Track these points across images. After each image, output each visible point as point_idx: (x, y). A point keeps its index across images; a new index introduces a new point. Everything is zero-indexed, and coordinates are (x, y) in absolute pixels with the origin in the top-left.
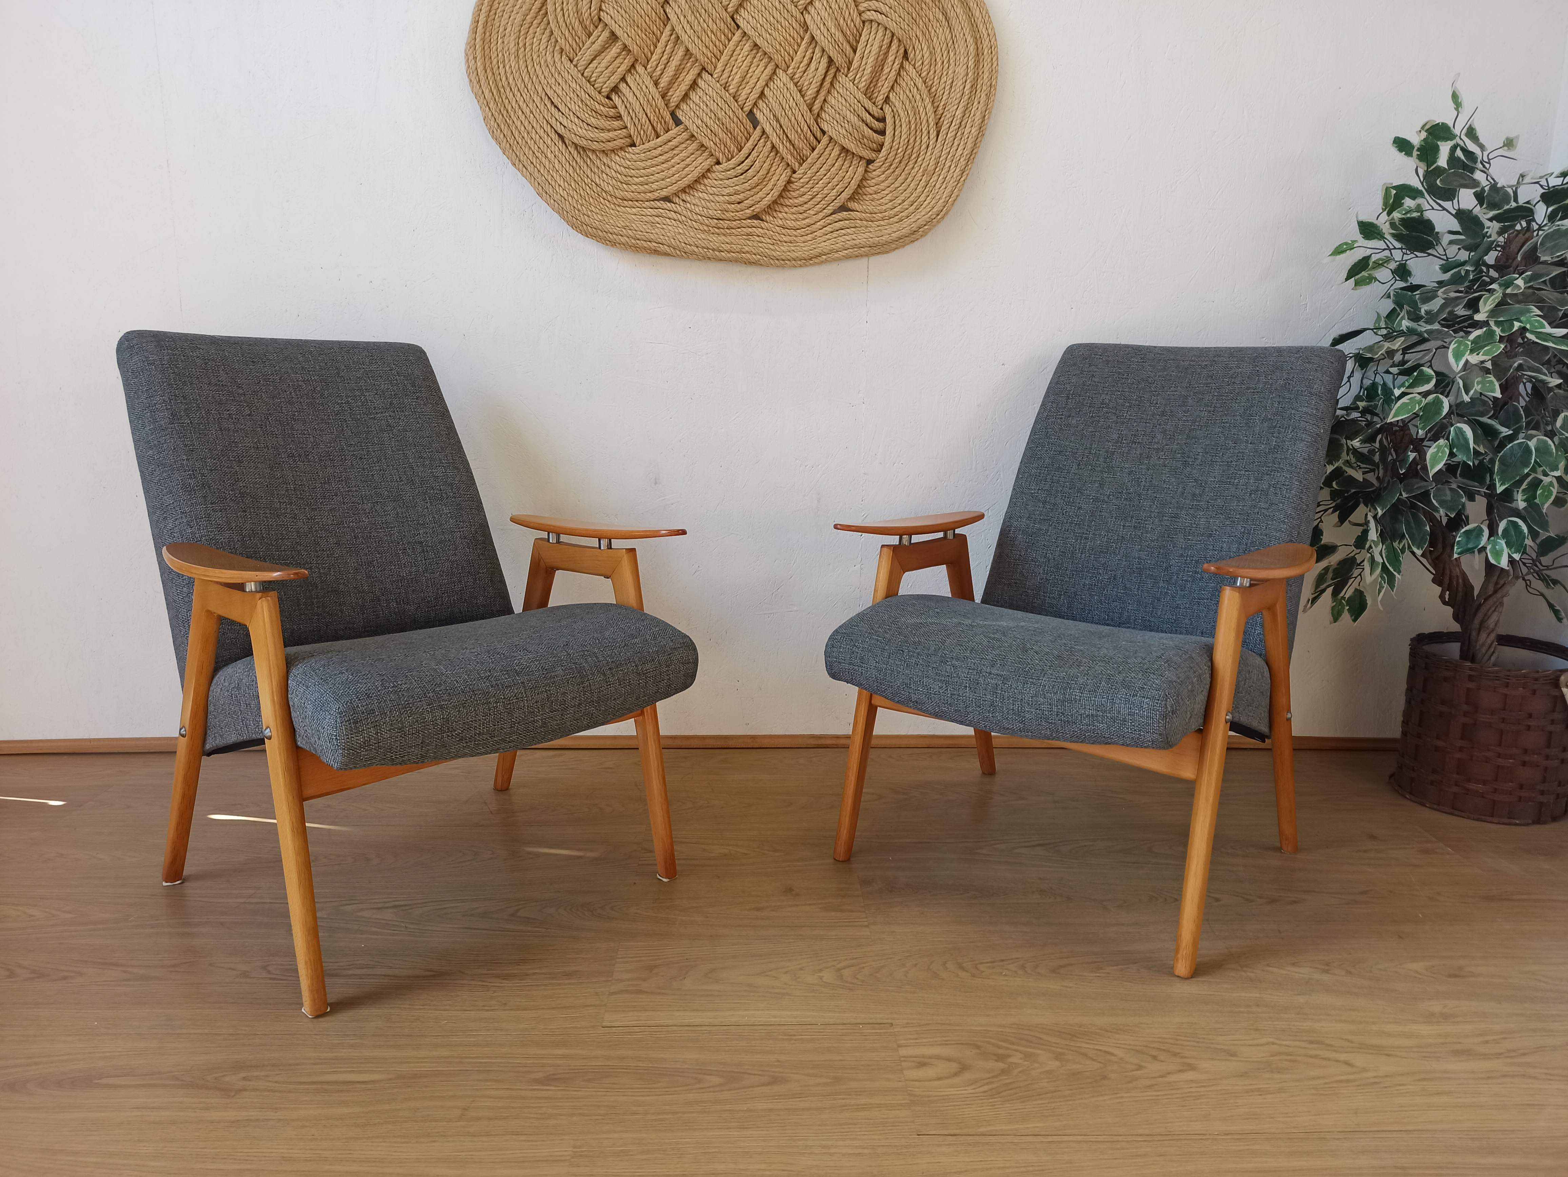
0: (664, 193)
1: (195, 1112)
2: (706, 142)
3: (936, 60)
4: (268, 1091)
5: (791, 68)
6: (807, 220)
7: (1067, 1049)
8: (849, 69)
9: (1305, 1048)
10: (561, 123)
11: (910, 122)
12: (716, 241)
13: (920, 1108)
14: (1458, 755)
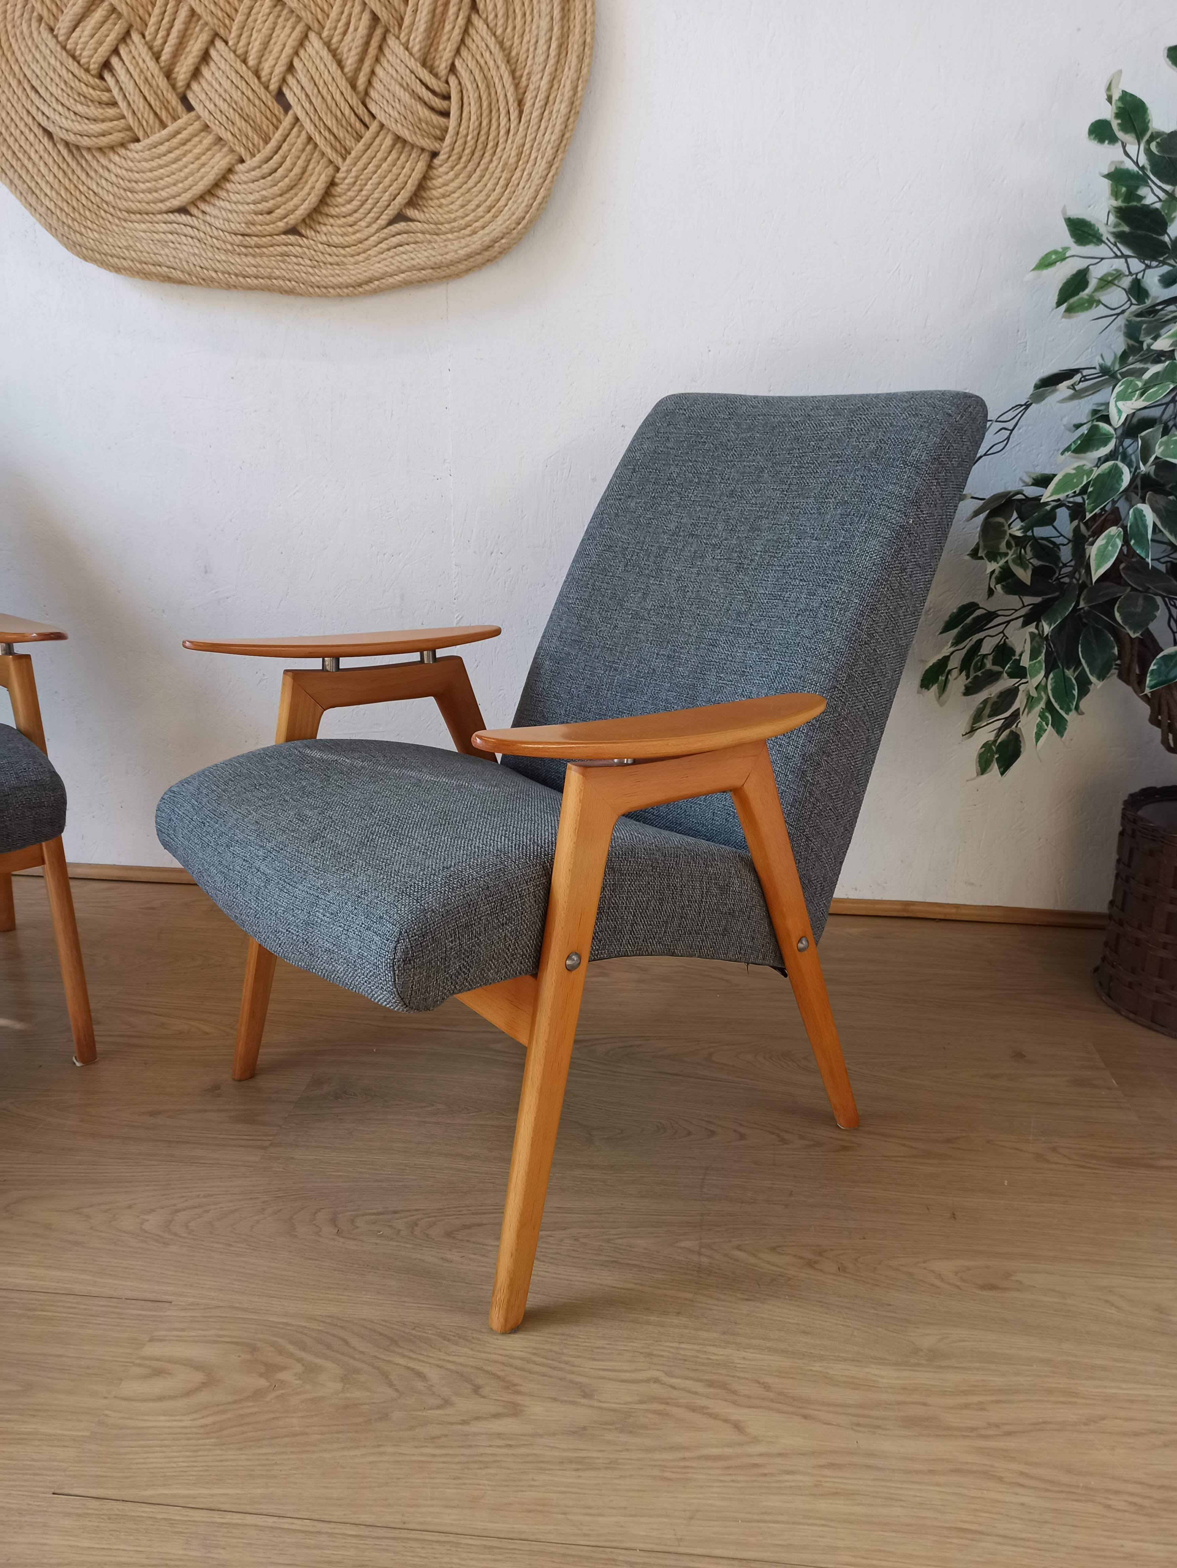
0: (176, 203)
2: (223, 134)
3: (514, 11)
5: (326, 29)
6: (358, 235)
7: (369, 1363)
8: (400, 27)
9: (696, 1393)
10: (43, 113)
11: (480, 97)
12: (240, 263)
13: (94, 1447)
14: (1162, 953)
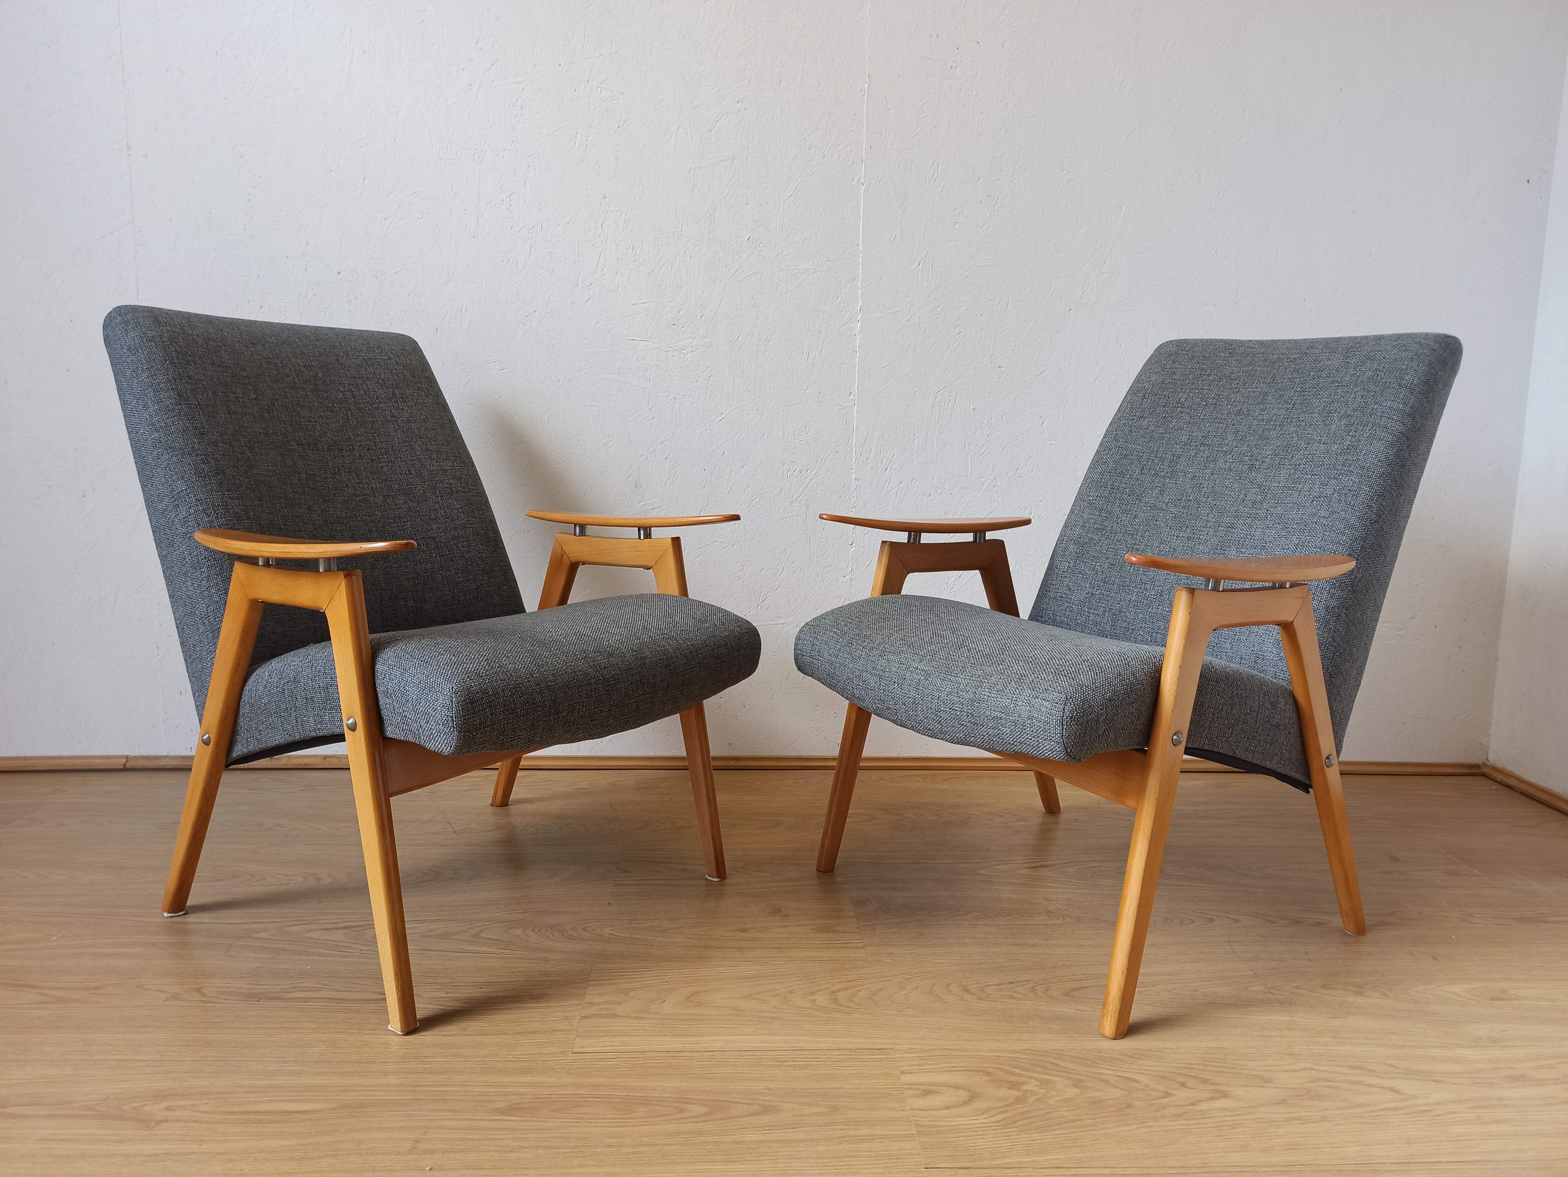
1: (108, 1145)
4: (194, 1122)
7: (1087, 1076)
9: (1346, 1074)
13: (927, 1139)
